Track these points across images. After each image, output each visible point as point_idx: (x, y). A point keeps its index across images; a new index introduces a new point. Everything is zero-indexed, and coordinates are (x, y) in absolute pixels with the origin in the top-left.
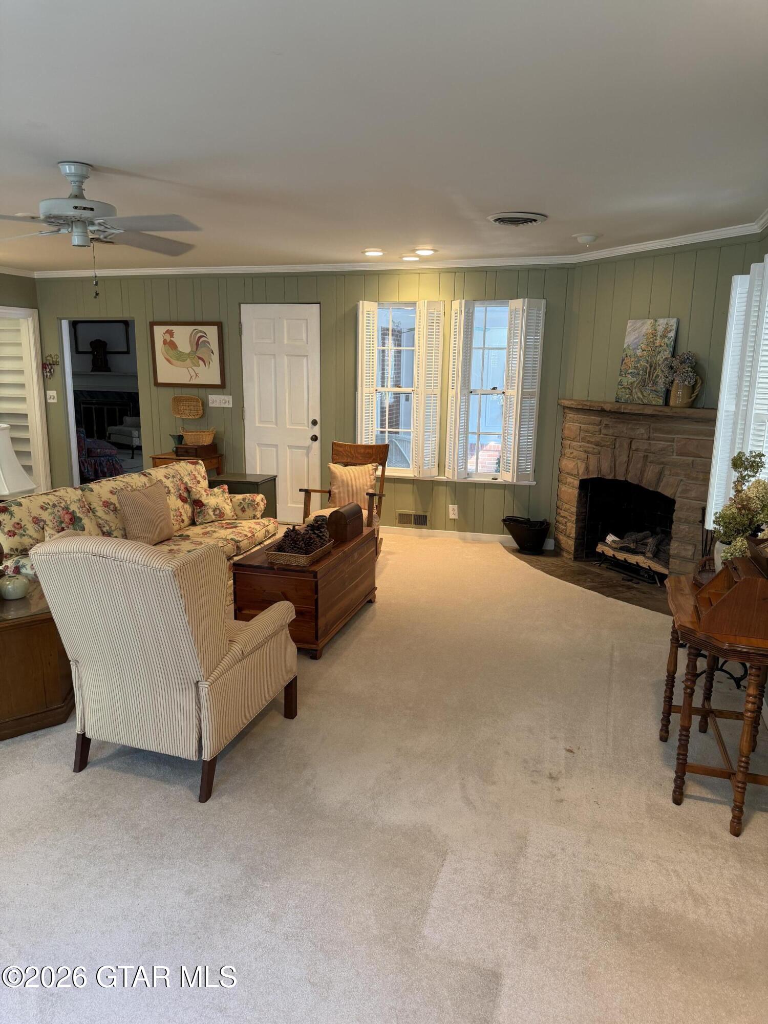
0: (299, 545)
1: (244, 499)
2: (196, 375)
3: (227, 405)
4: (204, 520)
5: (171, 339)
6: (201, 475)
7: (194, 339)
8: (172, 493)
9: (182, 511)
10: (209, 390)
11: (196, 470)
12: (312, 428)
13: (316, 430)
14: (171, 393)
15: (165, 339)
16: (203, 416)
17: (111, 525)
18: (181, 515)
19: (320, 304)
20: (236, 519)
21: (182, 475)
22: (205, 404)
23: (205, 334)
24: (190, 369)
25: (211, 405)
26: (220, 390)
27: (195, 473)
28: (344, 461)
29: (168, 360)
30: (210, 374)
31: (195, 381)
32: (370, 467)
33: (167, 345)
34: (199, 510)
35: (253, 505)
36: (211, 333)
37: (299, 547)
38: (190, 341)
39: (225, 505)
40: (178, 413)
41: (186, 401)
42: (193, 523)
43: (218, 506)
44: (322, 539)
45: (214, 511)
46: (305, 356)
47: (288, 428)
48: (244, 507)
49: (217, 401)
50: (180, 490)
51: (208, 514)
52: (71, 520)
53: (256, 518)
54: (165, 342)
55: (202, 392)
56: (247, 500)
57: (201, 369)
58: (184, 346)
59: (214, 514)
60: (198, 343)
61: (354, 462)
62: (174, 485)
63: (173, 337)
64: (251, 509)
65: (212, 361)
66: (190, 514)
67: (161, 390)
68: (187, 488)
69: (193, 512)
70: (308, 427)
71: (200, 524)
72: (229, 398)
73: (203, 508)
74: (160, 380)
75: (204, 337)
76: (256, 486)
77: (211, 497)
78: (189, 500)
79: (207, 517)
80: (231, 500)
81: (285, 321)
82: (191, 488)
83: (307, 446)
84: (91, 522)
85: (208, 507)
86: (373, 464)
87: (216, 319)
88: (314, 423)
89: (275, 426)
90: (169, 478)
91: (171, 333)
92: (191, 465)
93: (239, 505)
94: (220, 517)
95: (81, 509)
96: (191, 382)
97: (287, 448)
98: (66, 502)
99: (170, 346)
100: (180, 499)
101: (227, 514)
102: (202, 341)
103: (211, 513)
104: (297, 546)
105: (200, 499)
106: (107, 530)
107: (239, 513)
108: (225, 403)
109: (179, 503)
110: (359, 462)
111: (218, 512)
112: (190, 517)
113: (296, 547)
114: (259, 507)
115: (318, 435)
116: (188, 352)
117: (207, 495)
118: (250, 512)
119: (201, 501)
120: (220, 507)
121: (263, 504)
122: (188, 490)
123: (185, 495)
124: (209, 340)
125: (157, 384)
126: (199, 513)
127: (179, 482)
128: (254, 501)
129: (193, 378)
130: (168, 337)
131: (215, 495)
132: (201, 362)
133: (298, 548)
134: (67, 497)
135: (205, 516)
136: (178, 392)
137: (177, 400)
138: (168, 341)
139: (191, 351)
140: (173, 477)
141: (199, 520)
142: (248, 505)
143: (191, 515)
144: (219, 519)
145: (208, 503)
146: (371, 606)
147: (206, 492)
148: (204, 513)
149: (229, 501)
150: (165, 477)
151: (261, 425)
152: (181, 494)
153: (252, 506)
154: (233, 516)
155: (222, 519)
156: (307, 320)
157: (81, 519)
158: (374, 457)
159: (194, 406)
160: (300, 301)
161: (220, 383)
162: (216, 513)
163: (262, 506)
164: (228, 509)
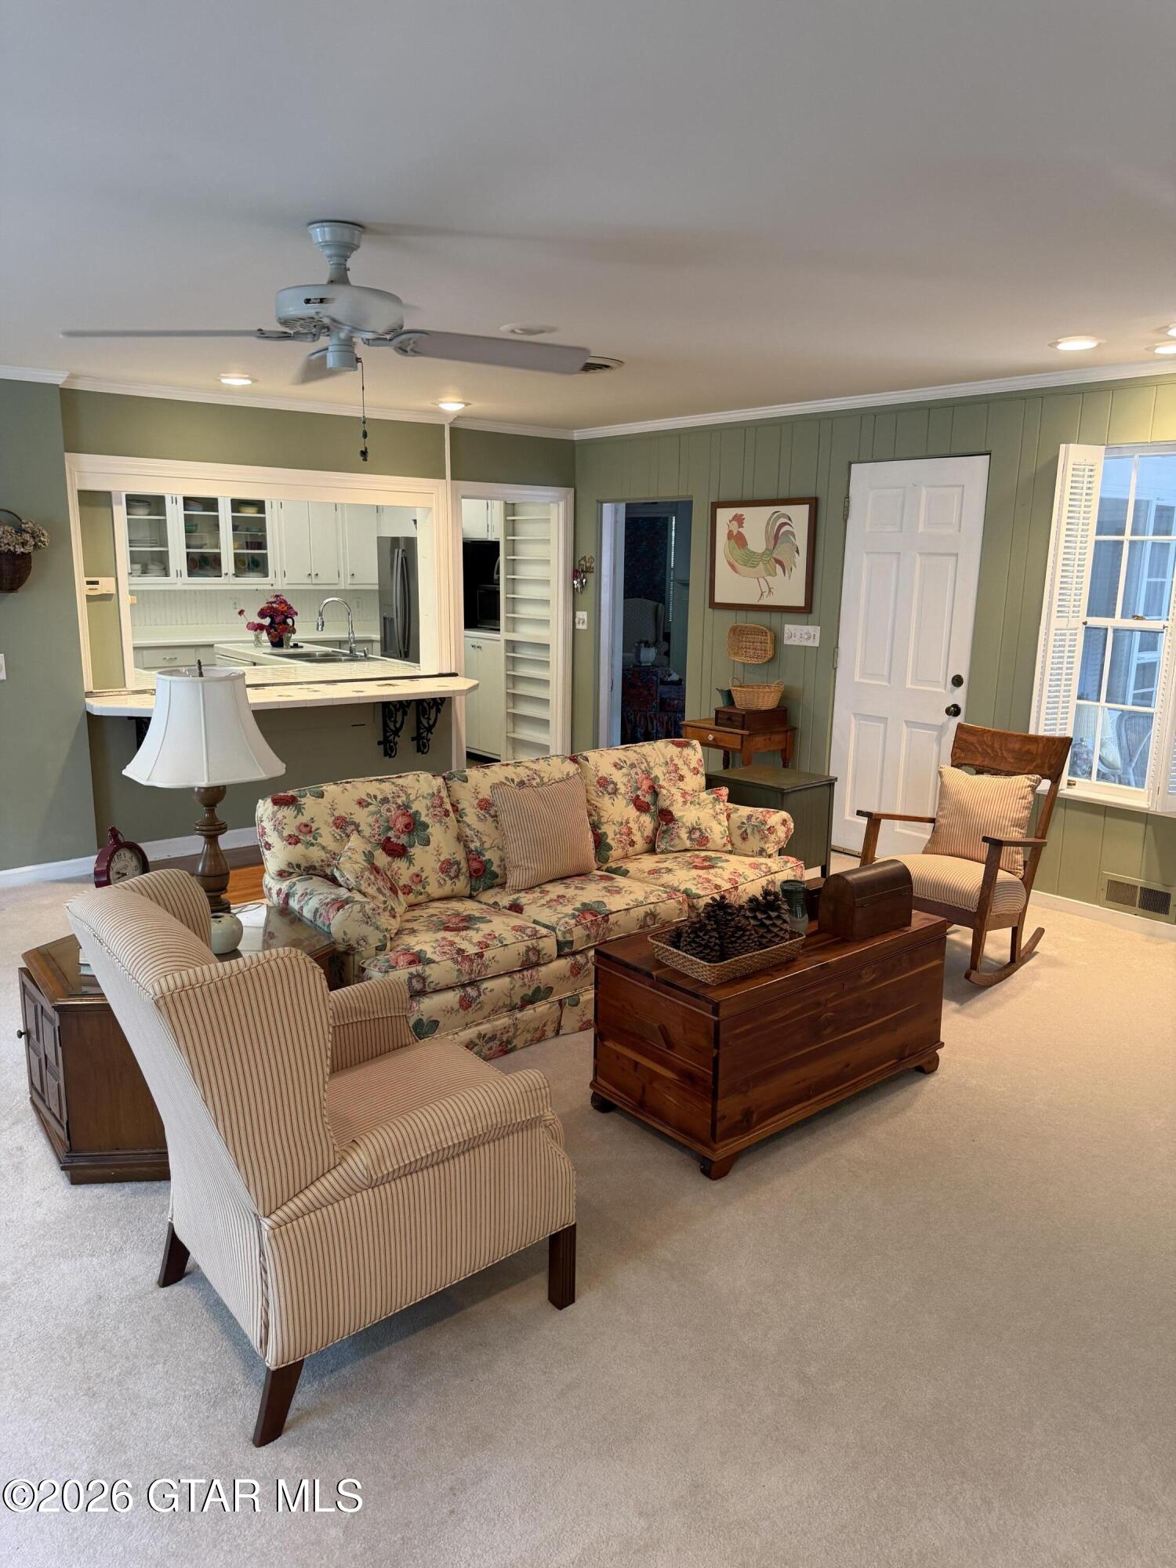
0: (703, 940)
1: (749, 817)
2: (770, 591)
3: (810, 643)
4: (670, 846)
5: (740, 530)
6: (688, 766)
7: (772, 528)
8: (621, 794)
9: (634, 826)
10: (787, 616)
11: (681, 756)
12: (952, 691)
13: (959, 696)
14: (730, 619)
15: (730, 531)
16: (770, 661)
17: (484, 840)
18: (630, 832)
19: (990, 454)
20: (730, 852)
21: (652, 764)
22: (777, 640)
23: (790, 519)
24: (761, 580)
25: (787, 642)
26: (803, 617)
27: (679, 762)
28: (977, 763)
29: (732, 566)
30: (790, 589)
31: (767, 601)
32: (1022, 781)
33: (732, 541)
34: (665, 828)
35: (764, 831)
36: (799, 515)
37: (703, 942)
38: (767, 532)
39: (714, 825)
40: (736, 654)
41: (751, 634)
42: (652, 850)
43: (700, 824)
44: (771, 932)
45: (692, 831)
46: (951, 555)
47: (909, 689)
48: (746, 831)
49: (799, 635)
50: (638, 789)
51: (679, 837)
52: (407, 826)
53: (764, 854)
54: (730, 535)
55: (775, 618)
56: (753, 819)
57: (778, 580)
58: (757, 542)
59: (691, 839)
60: (778, 535)
61: (997, 767)
62: (629, 781)
63: (743, 527)
64: (758, 837)
65: (795, 567)
66: (648, 832)
67: (719, 613)
68: (654, 788)
69: (656, 829)
70: (945, 689)
71: (662, 852)
72: (815, 631)
73: (671, 825)
74: (718, 599)
75: (790, 525)
76: (779, 795)
77: (692, 807)
78: (652, 807)
79: (676, 841)
80: (728, 817)
81: (924, 491)
82: (661, 787)
83: (940, 724)
84: (446, 832)
85: (680, 824)
86: (1030, 776)
87: (809, 493)
88: (957, 681)
89: (885, 684)
90: (621, 768)
91: (739, 519)
92: (674, 747)
93: (738, 827)
94: (700, 843)
95: (432, 810)
96: (762, 602)
97: (904, 724)
98: (408, 796)
99: (736, 543)
100: (635, 805)
101: (714, 842)
102: (782, 534)
103: (684, 835)
104: (698, 940)
105: (671, 809)
106: (476, 847)
107: (737, 840)
108: (809, 638)
109: (632, 812)
110: (1008, 768)
111: (697, 834)
112: (647, 837)
113: (695, 942)
114: (773, 836)
115: (962, 706)
116: (760, 551)
117: (685, 803)
118: (754, 843)
119: (670, 813)
120: (703, 827)
121: (784, 829)
122: (654, 791)
123: (648, 799)
124: (794, 531)
125: (714, 605)
126: (664, 832)
127: (641, 776)
128: (764, 823)
129: (765, 595)
130: (734, 527)
131: (699, 804)
132: (778, 568)
133: (700, 945)
134: (413, 788)
135: (672, 840)
136: (741, 619)
137: (737, 631)
138: (735, 533)
139: (766, 549)
140: (633, 766)
141: (662, 845)
142: (753, 829)
143: (650, 834)
144: (697, 847)
145: (682, 817)
146: (919, 1080)
147: (684, 797)
148: (672, 834)
149: (723, 818)
150: (615, 766)
151: (866, 681)
152: (638, 796)
153: (759, 831)
154: (725, 845)
155: (704, 848)
156: (963, 486)
157: (425, 826)
158: (1039, 761)
159: (761, 643)
160: (953, 452)
161: (803, 605)
162: (693, 837)
163: (781, 833)
164: (717, 832)
